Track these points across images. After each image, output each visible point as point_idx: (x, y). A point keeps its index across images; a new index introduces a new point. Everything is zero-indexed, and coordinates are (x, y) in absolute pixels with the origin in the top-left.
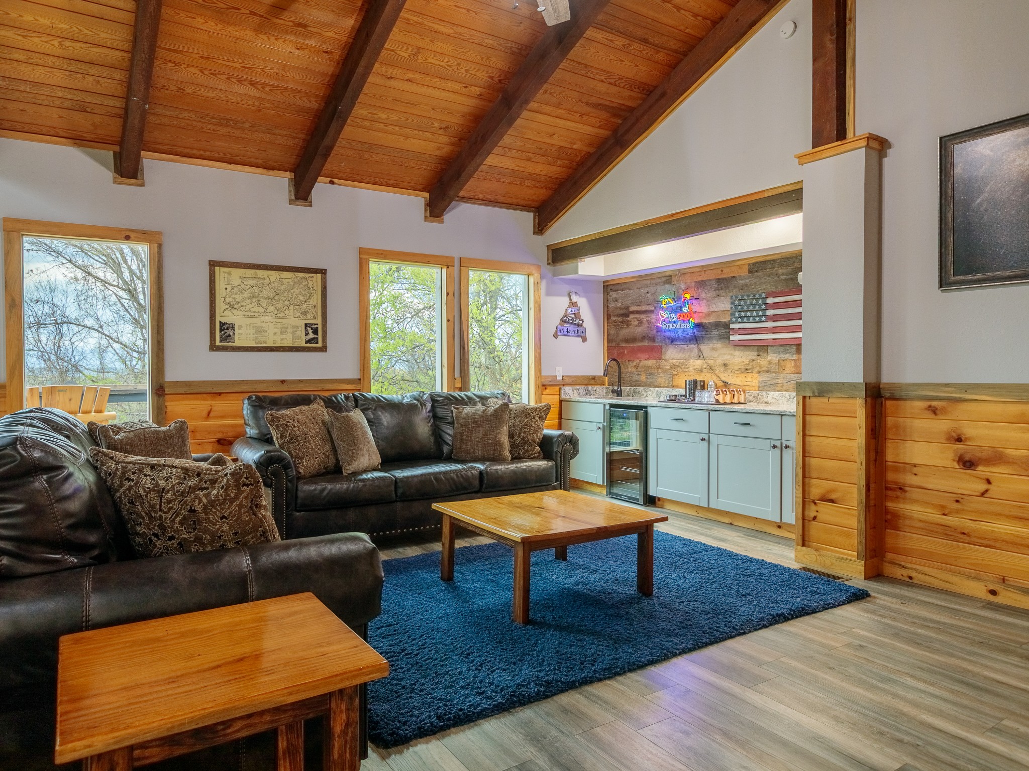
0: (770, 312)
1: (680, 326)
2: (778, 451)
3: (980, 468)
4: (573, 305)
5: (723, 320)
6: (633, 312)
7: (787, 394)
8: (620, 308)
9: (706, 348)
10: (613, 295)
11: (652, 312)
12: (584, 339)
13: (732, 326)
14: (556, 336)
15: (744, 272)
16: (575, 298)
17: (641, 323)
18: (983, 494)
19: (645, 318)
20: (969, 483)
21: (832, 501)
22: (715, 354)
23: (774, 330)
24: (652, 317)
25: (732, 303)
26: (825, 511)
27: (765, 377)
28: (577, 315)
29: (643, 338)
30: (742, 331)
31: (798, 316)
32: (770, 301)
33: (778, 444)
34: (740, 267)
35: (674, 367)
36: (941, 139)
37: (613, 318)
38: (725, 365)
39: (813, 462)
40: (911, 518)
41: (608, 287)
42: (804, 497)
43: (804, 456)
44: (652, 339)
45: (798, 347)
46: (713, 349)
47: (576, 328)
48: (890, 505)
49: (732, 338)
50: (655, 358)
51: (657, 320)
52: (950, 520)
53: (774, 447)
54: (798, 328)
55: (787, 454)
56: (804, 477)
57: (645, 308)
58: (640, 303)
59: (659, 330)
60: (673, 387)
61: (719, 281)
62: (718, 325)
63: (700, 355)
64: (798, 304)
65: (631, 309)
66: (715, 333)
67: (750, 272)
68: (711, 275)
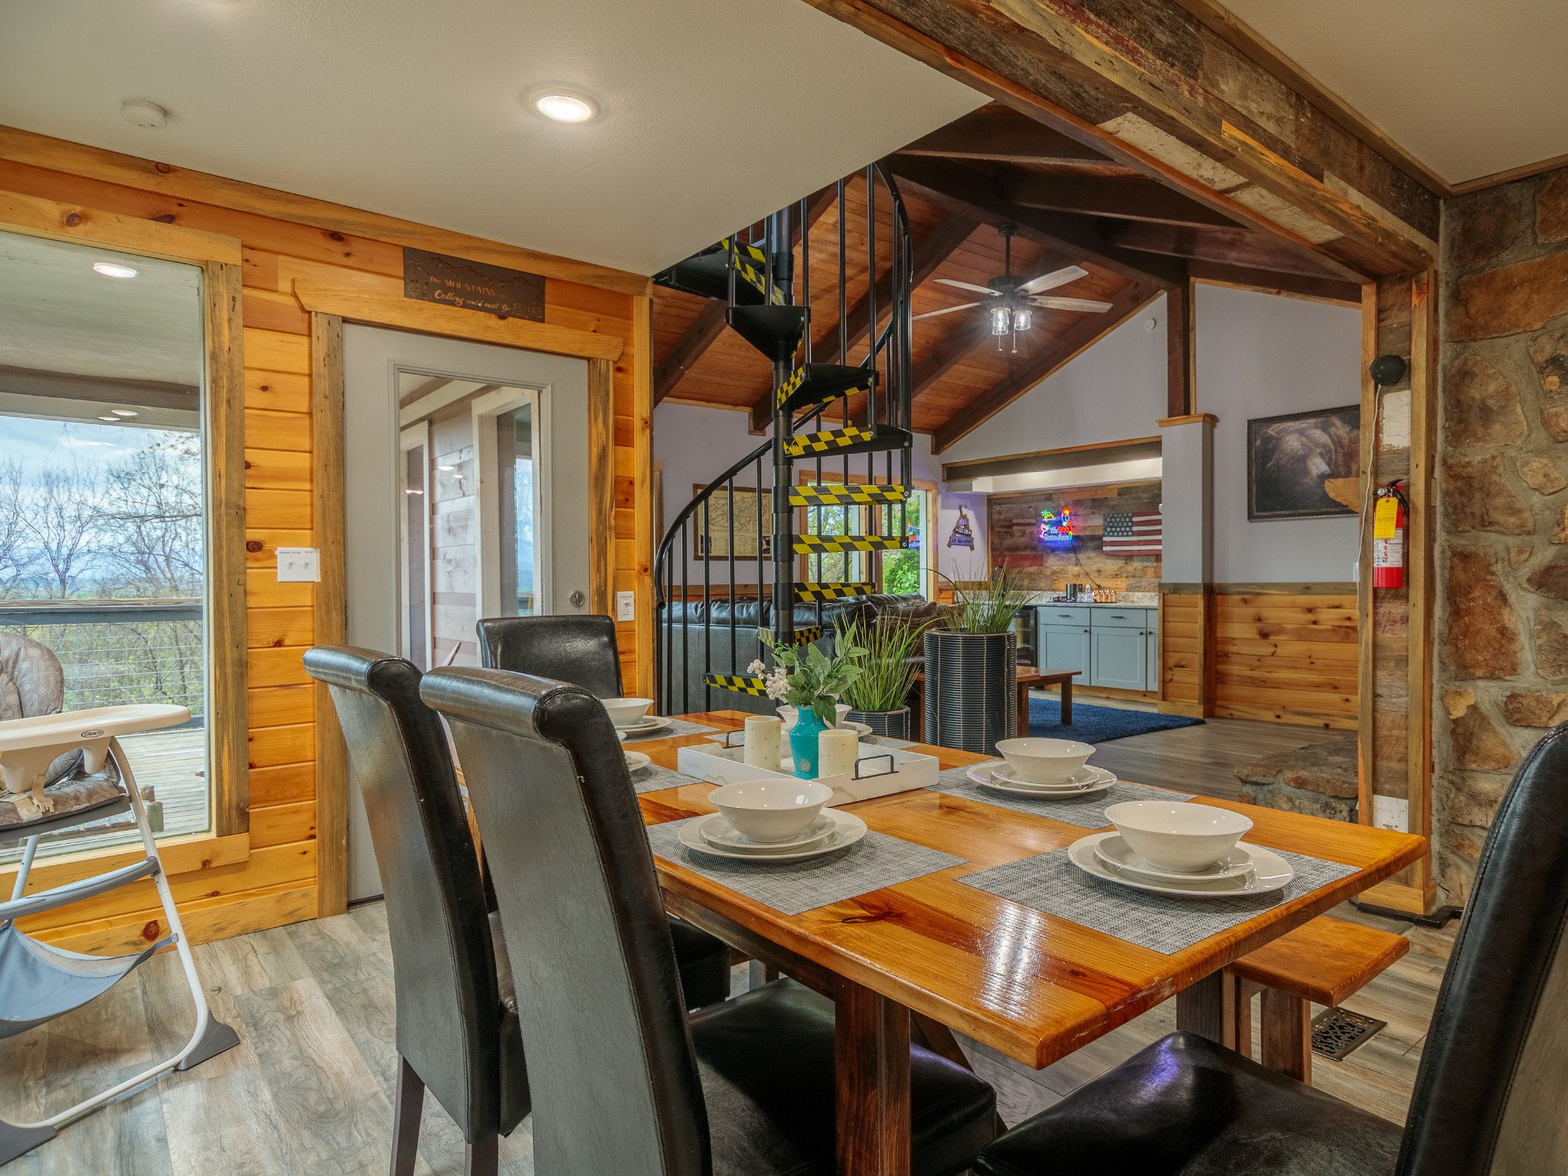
0: (1135, 529)
1: (1061, 538)
2: (1144, 637)
3: (1272, 638)
4: (964, 517)
5: (1097, 533)
6: (1016, 524)
7: (1148, 594)
8: (1004, 520)
9: (1082, 557)
10: (997, 508)
11: (1034, 524)
12: (972, 548)
13: (1105, 539)
14: (949, 545)
15: (1115, 495)
16: (965, 511)
17: (1024, 534)
18: (1273, 654)
19: (1028, 530)
20: (1265, 649)
21: (1183, 667)
22: (1091, 562)
23: (1138, 543)
24: (1034, 529)
25: (1105, 520)
26: (1179, 675)
27: (1132, 581)
28: (966, 526)
29: (1026, 548)
30: (1112, 544)
31: (1159, 532)
32: (1135, 519)
33: (1144, 631)
34: (1111, 490)
35: (1054, 573)
36: (1251, 423)
37: (997, 529)
38: (1099, 571)
39: (1170, 640)
40: (1232, 675)
41: (992, 500)
42: (1164, 666)
43: (1164, 636)
44: (1034, 549)
45: (1158, 557)
46: (1089, 558)
47: (966, 538)
48: (1219, 667)
49: (1105, 549)
50: (1036, 565)
51: (1040, 532)
52: (1255, 674)
53: (1141, 634)
54: (1159, 542)
55: (1151, 639)
56: (1164, 651)
57: (1027, 521)
58: (1023, 517)
59: (1041, 540)
60: (1054, 590)
61: (1093, 500)
62: (1093, 538)
63: (1077, 563)
64: (1159, 522)
65: (1015, 521)
66: (1091, 544)
67: (1119, 494)
68: (1087, 496)
